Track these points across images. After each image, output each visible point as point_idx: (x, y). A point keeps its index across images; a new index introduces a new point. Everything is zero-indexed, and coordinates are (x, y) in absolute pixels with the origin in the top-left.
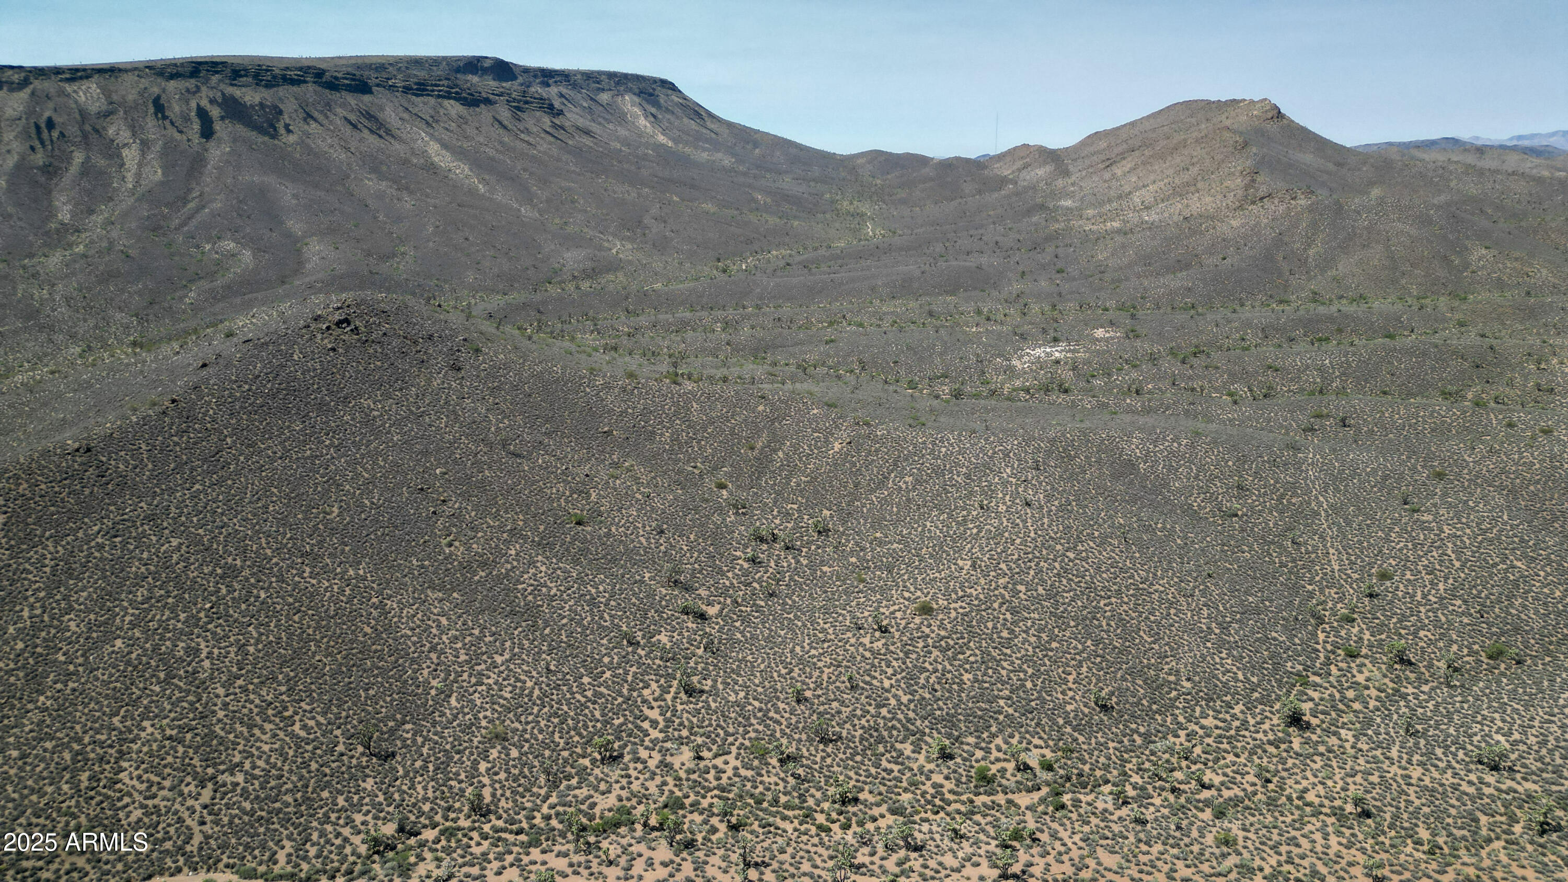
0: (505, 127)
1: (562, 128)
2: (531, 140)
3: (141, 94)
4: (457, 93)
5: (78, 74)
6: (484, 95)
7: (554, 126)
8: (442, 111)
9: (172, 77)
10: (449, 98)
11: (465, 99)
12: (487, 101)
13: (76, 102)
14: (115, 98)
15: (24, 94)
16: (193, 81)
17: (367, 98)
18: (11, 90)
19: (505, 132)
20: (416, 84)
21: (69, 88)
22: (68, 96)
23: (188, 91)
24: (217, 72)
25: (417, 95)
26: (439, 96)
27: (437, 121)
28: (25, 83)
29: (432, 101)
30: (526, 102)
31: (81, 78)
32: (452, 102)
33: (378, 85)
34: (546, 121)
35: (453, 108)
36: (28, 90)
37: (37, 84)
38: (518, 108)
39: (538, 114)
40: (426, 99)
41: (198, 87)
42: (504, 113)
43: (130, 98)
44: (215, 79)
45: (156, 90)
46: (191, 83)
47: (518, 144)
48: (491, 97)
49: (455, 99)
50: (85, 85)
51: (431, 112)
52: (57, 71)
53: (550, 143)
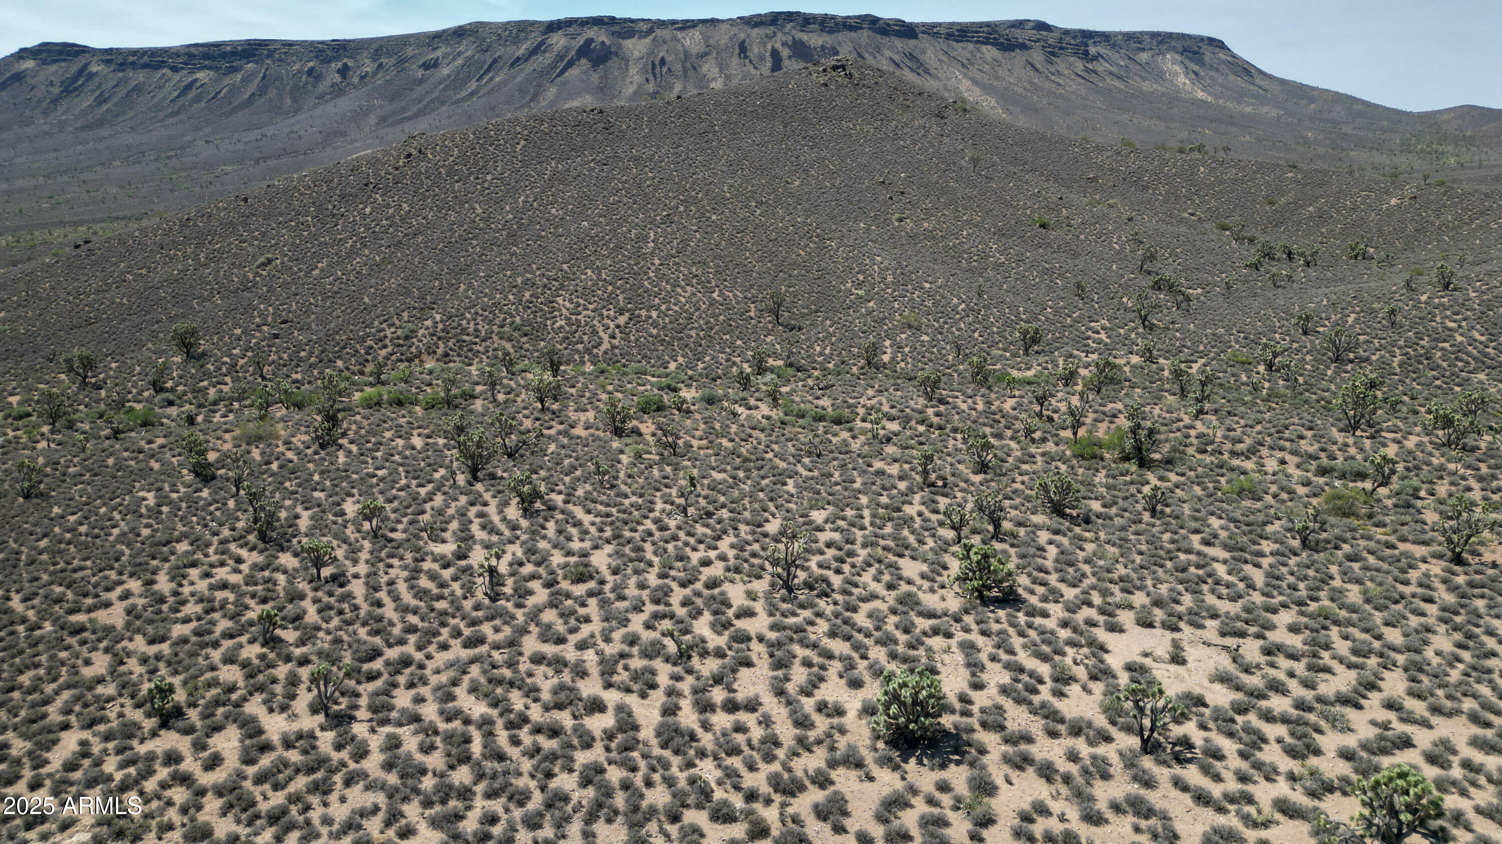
0: (1037, 70)
1: (1095, 72)
2: (1061, 81)
3: (731, 39)
4: (995, 39)
5: (688, 25)
6: (1021, 41)
7: (1087, 70)
8: (978, 55)
9: (757, 25)
10: (987, 43)
11: (1002, 44)
12: (1023, 47)
13: (683, 45)
14: (712, 42)
15: (648, 41)
16: (772, 28)
17: (912, 42)
18: (640, 38)
19: (1036, 74)
20: (958, 31)
21: (679, 35)
22: (678, 41)
23: (767, 36)
24: (791, 21)
25: (957, 41)
26: (978, 42)
27: (972, 64)
28: (651, 31)
29: (971, 46)
30: (1062, 48)
31: (689, 27)
32: (989, 47)
33: (923, 32)
34: (1079, 65)
35: (990, 52)
36: (651, 37)
37: (658, 32)
38: (1053, 54)
39: (1072, 59)
40: (964, 45)
41: (775, 33)
42: (1037, 57)
43: (722, 42)
44: (789, 26)
45: (742, 36)
46: (769, 30)
47: (1047, 85)
48: (1027, 42)
49: (993, 44)
50: (692, 31)
51: (968, 55)
52: (674, 22)
53: (1080, 84)
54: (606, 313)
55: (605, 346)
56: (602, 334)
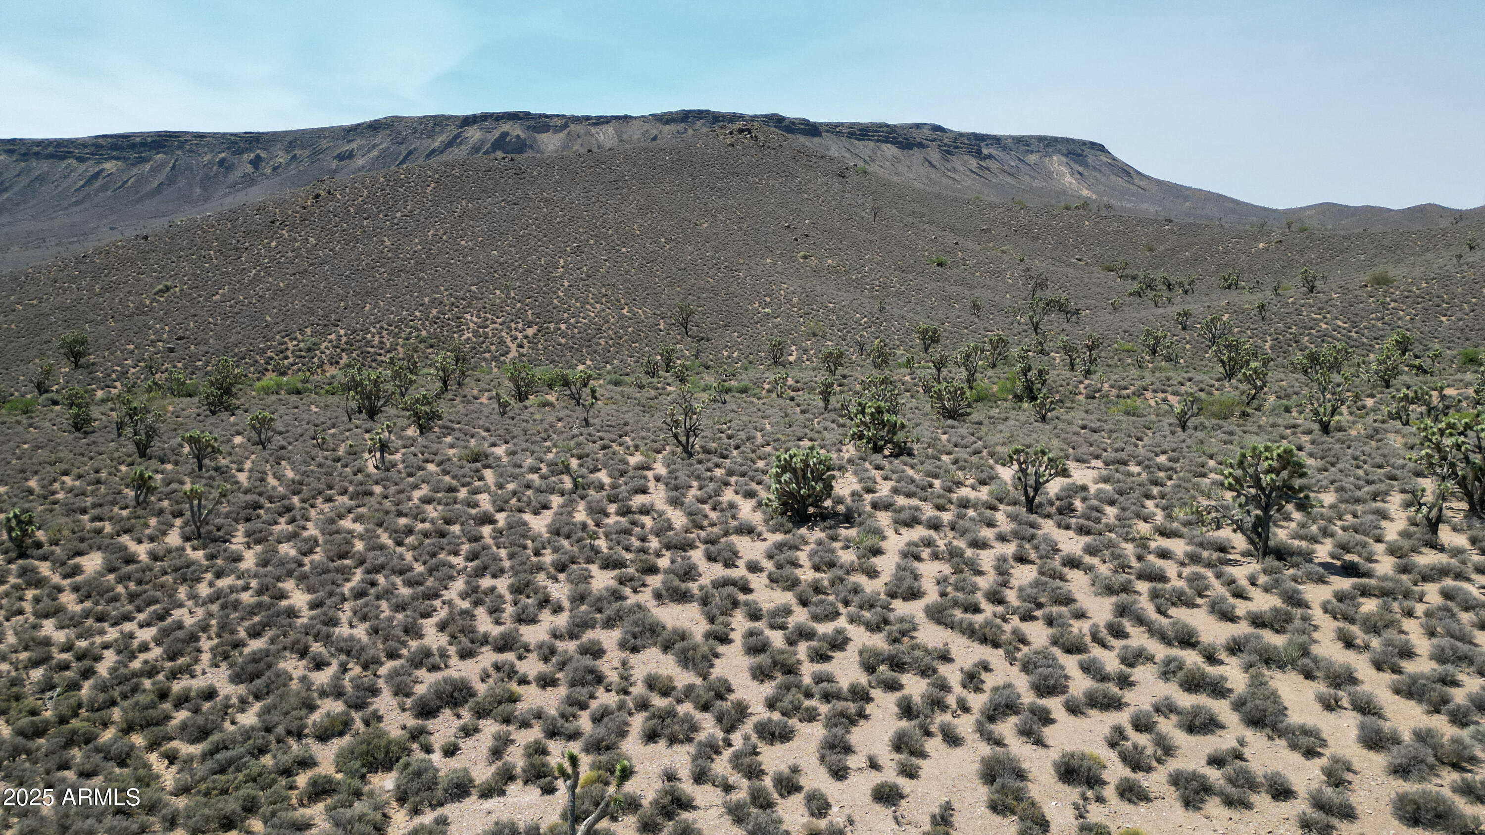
0: (934, 166)
1: (988, 169)
2: (957, 177)
3: (643, 135)
4: (894, 138)
5: (601, 121)
6: (918, 140)
7: (980, 167)
8: (879, 152)
9: (668, 122)
10: (886, 142)
11: (901, 142)
12: (921, 145)
13: (597, 140)
14: (625, 137)
15: (562, 135)
16: (683, 125)
17: (816, 140)
18: (555, 132)
19: (934, 170)
20: (859, 130)
21: (593, 130)
22: (592, 135)
23: (678, 132)
24: (701, 118)
25: (859, 140)
26: (878, 141)
27: (873, 161)
28: (565, 126)
29: (872, 144)
30: (956, 147)
31: (603, 123)
32: (889, 145)
33: (827, 131)
34: (973, 163)
35: (890, 150)
36: (566, 132)
37: (572, 127)
38: (948, 152)
39: (966, 157)
40: (866, 143)
41: (686, 129)
42: (934, 155)
43: (636, 137)
44: (699, 123)
45: (655, 132)
46: (681, 127)
47: (944, 180)
48: (924, 142)
49: (892, 143)
50: (605, 127)
51: (870, 153)
52: (588, 118)
53: (974, 180)
54: (513, 325)
55: (513, 353)
56: (510, 344)
